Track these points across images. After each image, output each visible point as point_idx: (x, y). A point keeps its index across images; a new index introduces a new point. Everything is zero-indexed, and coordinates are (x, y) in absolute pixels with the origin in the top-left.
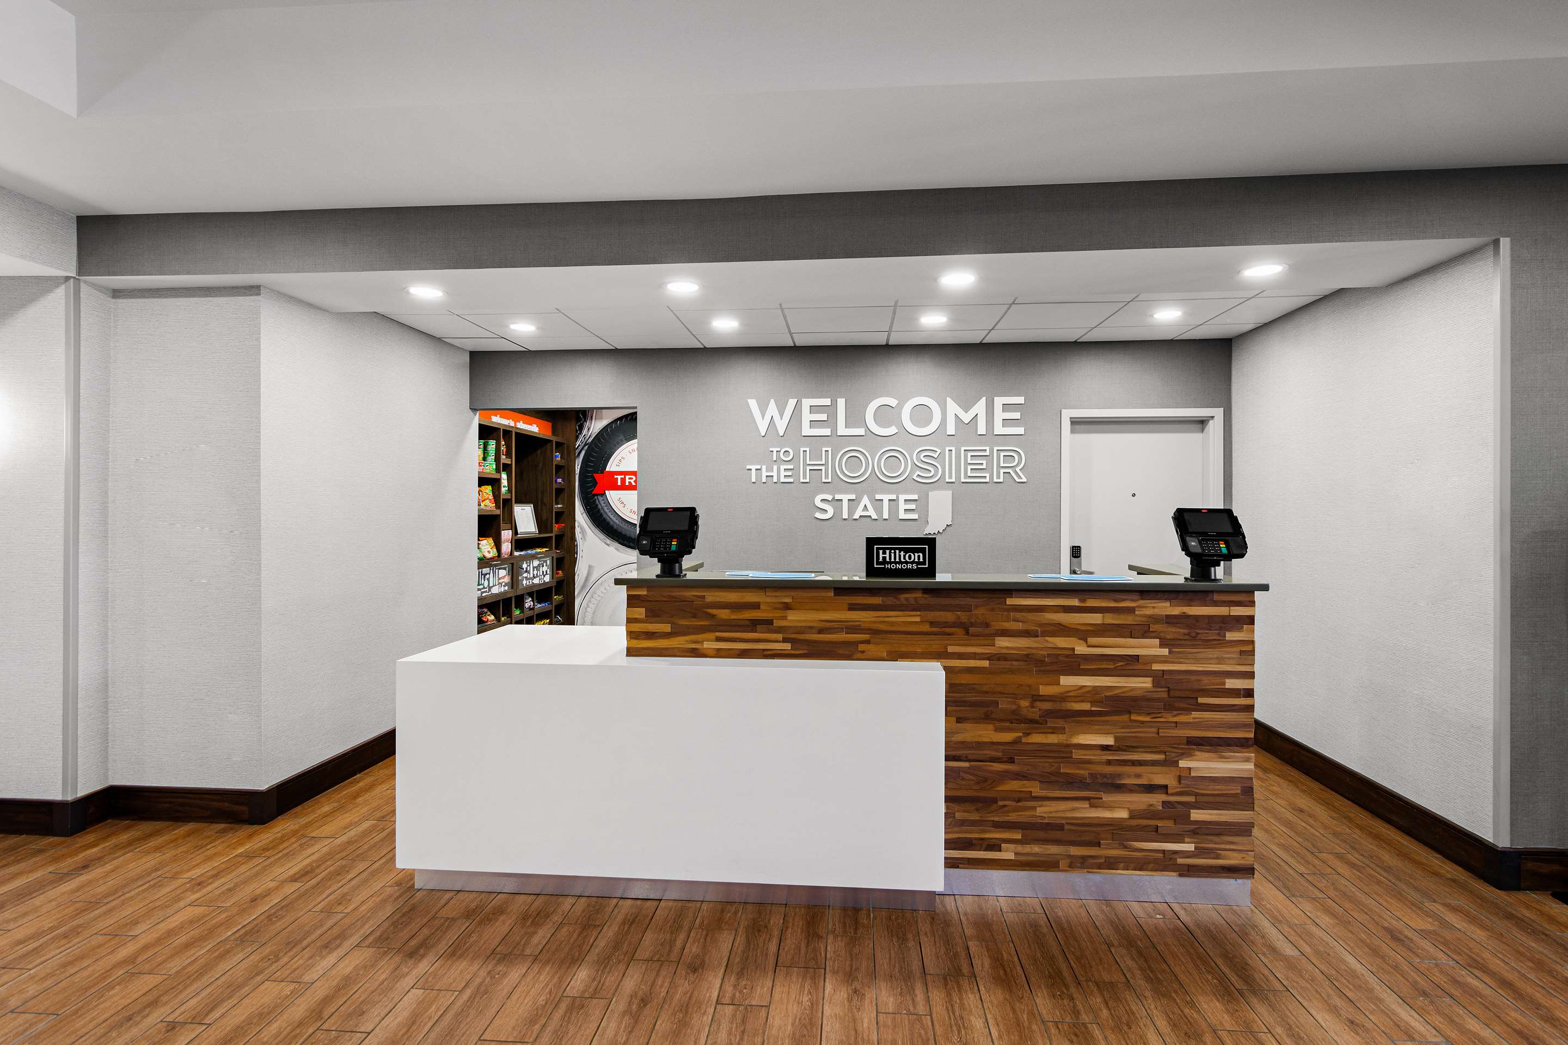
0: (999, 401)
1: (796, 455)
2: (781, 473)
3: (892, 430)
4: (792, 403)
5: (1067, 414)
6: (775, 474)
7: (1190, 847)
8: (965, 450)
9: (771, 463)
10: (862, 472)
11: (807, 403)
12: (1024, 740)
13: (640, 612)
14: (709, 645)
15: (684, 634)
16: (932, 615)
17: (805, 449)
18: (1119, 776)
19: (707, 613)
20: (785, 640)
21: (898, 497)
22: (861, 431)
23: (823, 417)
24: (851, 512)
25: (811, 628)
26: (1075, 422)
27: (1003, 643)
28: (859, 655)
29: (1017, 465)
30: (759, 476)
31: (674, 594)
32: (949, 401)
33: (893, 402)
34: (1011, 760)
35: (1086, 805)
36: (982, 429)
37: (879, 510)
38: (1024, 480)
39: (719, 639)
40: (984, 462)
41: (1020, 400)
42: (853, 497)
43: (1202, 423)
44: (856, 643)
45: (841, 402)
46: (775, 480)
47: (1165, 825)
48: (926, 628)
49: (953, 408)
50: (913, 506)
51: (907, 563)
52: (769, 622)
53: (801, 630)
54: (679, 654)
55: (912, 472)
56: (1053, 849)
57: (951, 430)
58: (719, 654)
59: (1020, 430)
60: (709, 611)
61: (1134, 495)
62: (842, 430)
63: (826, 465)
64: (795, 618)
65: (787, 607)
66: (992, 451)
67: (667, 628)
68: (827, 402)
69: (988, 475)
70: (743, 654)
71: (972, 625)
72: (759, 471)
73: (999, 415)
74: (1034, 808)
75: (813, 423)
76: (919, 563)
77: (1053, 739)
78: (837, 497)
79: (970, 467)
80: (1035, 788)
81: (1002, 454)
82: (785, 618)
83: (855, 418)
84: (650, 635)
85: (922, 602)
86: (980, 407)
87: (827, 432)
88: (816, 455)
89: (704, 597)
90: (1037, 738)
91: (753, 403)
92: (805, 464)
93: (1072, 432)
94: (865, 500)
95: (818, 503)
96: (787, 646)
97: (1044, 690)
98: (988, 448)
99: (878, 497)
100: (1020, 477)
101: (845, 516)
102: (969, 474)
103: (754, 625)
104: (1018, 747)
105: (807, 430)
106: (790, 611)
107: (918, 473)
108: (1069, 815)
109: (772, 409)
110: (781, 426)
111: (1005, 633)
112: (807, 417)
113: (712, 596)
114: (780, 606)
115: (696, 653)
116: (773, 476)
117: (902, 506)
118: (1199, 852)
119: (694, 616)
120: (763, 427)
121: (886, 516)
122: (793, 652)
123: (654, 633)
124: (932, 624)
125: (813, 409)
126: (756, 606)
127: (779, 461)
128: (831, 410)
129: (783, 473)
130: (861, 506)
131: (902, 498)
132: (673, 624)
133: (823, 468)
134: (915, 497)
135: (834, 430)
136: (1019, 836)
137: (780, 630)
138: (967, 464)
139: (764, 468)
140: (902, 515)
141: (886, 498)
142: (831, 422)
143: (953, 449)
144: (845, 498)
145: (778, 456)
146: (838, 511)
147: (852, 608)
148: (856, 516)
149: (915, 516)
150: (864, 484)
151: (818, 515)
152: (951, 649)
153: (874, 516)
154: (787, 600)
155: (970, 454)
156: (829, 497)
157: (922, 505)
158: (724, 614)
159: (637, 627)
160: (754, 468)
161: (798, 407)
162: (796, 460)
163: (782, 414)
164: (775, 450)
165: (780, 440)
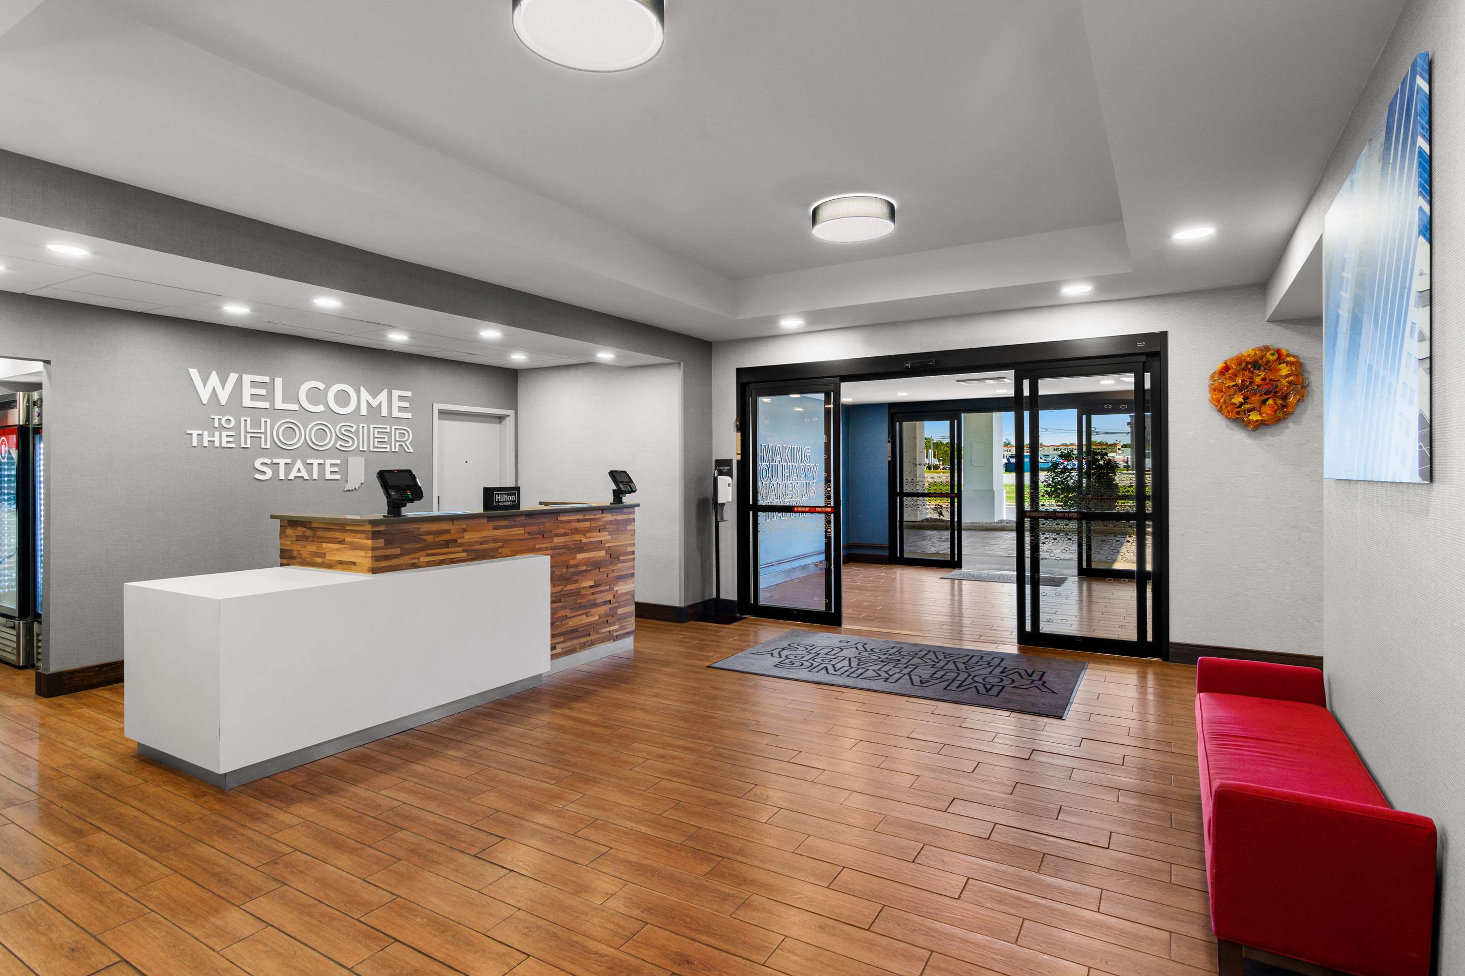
0: (396, 393)
1: (238, 422)
2: (222, 439)
3: (320, 408)
4: (233, 377)
5: (437, 406)
6: (216, 439)
7: (616, 627)
8: (374, 427)
9: (212, 430)
10: (296, 442)
11: (247, 379)
12: (564, 589)
13: (381, 542)
14: (423, 559)
15: (409, 554)
16: (529, 529)
17: (246, 419)
18: (595, 599)
19: (421, 538)
20: (463, 551)
21: (325, 462)
22: (295, 407)
23: (263, 392)
24: (287, 473)
25: (476, 542)
26: (441, 412)
27: (557, 540)
28: (499, 555)
29: (408, 440)
30: (200, 440)
31: (402, 528)
32: (362, 389)
33: (321, 386)
34: (560, 601)
35: (585, 616)
36: (384, 413)
37: (310, 472)
38: (411, 450)
39: (428, 555)
40: (386, 437)
41: (409, 394)
42: (289, 461)
43: (500, 418)
44: (497, 549)
45: (278, 382)
46: (217, 444)
47: (611, 620)
48: (527, 536)
49: (365, 395)
50: (336, 469)
51: (508, 501)
52: (455, 541)
53: (470, 544)
54: (404, 568)
55: (335, 442)
56: (575, 642)
57: (364, 411)
58: (429, 564)
59: (409, 415)
60: (422, 537)
61: (466, 462)
62: (279, 404)
63: (265, 433)
64: (468, 537)
65: (464, 530)
66: (391, 429)
67: (397, 551)
68: (266, 379)
69: (388, 446)
70: (441, 563)
71: (545, 532)
72: (200, 436)
73: (396, 404)
74: (568, 623)
75: (254, 397)
76: (513, 501)
77: (574, 586)
78: (275, 461)
79: (376, 440)
80: (567, 612)
81: (398, 432)
82: (463, 537)
83: (291, 395)
84: (387, 558)
85: (525, 522)
86: (383, 396)
87: (266, 405)
88: (256, 424)
89: (419, 528)
90: (569, 587)
91: (194, 373)
92: (246, 432)
93: (439, 419)
94: (299, 464)
95: (258, 464)
96: (464, 554)
97: (572, 562)
98: (388, 427)
99: (309, 461)
100: (409, 449)
101: (282, 476)
102: (376, 445)
103: (447, 544)
104: (563, 593)
105: (247, 402)
106: (465, 533)
107: (340, 443)
108: (580, 623)
109: (214, 378)
110: (223, 396)
111: (557, 535)
112: (247, 390)
113: (424, 527)
114: (461, 530)
115: (414, 566)
116: (214, 441)
117: (328, 469)
118: (621, 628)
119: (414, 542)
120: (205, 396)
121: (315, 476)
122: (467, 558)
123: (389, 556)
124: (529, 533)
125: (254, 384)
126: (448, 532)
127: (220, 428)
128: (271, 387)
129: (224, 439)
130: (295, 469)
131: (328, 462)
132: (402, 548)
133: (263, 436)
134: (338, 462)
135: (273, 403)
136: (562, 639)
137: (461, 545)
138: (375, 438)
139: (206, 433)
140: (328, 476)
141: (315, 462)
142: (270, 397)
143: (365, 426)
144: (282, 462)
145: (220, 424)
146: (276, 472)
147: (495, 528)
148: (291, 477)
149: (338, 477)
150: (296, 451)
151: (258, 476)
152: (537, 546)
153: (306, 477)
154: (464, 526)
155: (376, 430)
156: (268, 461)
157: (344, 468)
158: (430, 538)
159: (379, 553)
160: (195, 433)
161: (239, 382)
162: (237, 428)
163: (223, 385)
164: (217, 418)
165: (222, 409)
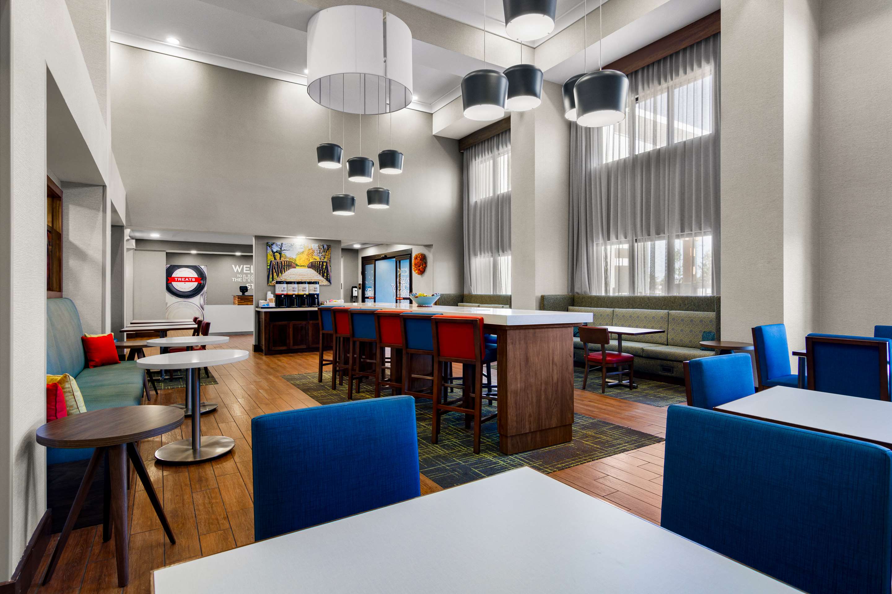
6: (238, 280)
11: (245, 266)
13: (240, 299)
17: (244, 275)
23: (248, 269)
24: (254, 287)
30: (234, 280)
31: (243, 297)
68: (249, 266)
75: (246, 270)
84: (241, 302)
87: (249, 272)
88: (247, 276)
89: (248, 297)
91: (233, 266)
95: (247, 286)
105: (245, 271)
112: (245, 269)
119: (247, 300)
120: (235, 271)
125: (246, 267)
127: (239, 277)
128: (250, 268)
132: (244, 301)
135: (251, 271)
142: (250, 270)
144: (253, 285)
146: (251, 287)
156: (250, 285)
160: (233, 279)
161: (243, 267)
162: (242, 277)
163: (239, 268)
164: (238, 275)
165: (239, 273)
